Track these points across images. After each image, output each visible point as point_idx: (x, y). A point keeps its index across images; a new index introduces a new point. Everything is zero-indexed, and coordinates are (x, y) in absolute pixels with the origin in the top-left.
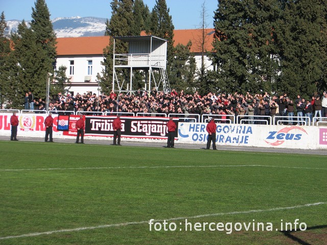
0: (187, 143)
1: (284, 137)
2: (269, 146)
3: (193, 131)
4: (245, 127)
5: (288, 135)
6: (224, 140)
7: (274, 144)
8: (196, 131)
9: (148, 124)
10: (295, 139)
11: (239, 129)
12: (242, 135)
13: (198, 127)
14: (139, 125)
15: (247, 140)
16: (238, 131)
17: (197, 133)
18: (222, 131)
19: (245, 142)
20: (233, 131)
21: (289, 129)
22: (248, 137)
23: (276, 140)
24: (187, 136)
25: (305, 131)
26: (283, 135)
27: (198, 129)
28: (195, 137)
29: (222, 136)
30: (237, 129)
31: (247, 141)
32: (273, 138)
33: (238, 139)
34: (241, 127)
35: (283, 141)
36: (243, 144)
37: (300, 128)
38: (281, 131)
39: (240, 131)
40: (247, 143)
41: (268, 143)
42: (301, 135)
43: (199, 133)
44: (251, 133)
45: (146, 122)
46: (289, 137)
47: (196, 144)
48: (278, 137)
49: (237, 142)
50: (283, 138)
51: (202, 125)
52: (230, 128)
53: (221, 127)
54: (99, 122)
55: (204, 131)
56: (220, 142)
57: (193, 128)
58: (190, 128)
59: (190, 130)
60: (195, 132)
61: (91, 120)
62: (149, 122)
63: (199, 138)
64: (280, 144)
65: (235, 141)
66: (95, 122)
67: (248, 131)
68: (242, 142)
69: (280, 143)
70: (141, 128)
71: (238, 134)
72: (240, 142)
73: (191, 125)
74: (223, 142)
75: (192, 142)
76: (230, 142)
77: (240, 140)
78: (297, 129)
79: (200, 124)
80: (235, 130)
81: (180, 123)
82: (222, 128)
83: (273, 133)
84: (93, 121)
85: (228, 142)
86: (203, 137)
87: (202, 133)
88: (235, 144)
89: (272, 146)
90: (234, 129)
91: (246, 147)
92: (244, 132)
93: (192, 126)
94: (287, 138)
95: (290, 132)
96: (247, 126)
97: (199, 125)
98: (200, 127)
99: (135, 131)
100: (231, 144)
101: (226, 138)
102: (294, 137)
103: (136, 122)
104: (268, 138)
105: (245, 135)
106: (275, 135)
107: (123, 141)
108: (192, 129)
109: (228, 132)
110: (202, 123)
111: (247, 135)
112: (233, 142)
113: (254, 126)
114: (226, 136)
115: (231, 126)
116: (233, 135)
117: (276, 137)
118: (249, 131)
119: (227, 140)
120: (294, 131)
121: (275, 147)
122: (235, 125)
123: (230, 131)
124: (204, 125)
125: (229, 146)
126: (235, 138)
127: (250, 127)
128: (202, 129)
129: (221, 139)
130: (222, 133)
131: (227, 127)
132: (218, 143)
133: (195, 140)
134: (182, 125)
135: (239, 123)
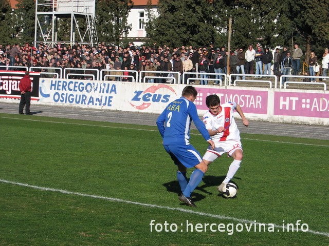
0: (48, 104)
1: (151, 98)
2: (134, 110)
3: (55, 89)
4: (109, 84)
5: (155, 95)
6: (87, 102)
7: (139, 108)
8: (58, 89)
10: (163, 101)
11: (103, 87)
12: (105, 95)
13: (60, 84)
15: (111, 101)
16: (102, 90)
17: (58, 91)
18: (85, 90)
19: (109, 105)
20: (96, 90)
21: (157, 88)
22: (112, 97)
23: (141, 102)
24: (48, 96)
25: (173, 91)
26: (150, 95)
27: (59, 87)
28: (57, 97)
29: (85, 95)
30: (101, 88)
31: (110, 103)
32: (139, 100)
33: (101, 100)
34: (105, 85)
35: (150, 104)
36: (106, 107)
37: (168, 87)
38: (148, 90)
39: (103, 89)
40: (111, 105)
41: (133, 105)
42: (169, 96)
43: (60, 92)
44: (116, 93)
45: (7, 77)
46: (157, 99)
47: (57, 107)
48: (145, 99)
49: (100, 104)
50: (149, 100)
51: (64, 82)
52: (92, 85)
53: (83, 84)
55: (65, 90)
56: (82, 103)
57: (55, 85)
58: (52, 85)
59: (51, 89)
60: (56, 91)
63: (61, 98)
64: (146, 108)
65: (98, 103)
67: (112, 90)
68: (105, 104)
69: (146, 106)
70: (2, 84)
71: (101, 94)
72: (104, 105)
73: (52, 81)
74: (85, 103)
75: (53, 103)
76: (93, 104)
77: (103, 102)
78: (165, 88)
79: (62, 80)
80: (98, 89)
81: (41, 79)
82: (85, 86)
83: (139, 93)
85: (91, 104)
86: (64, 97)
87: (64, 92)
88: (98, 107)
89: (137, 110)
90: (97, 88)
91: (110, 111)
92: (107, 92)
93: (54, 83)
94: (154, 100)
95: (157, 92)
96: (111, 83)
97: (60, 82)
98: (61, 84)
100: (94, 107)
101: (88, 98)
102: (162, 98)
104: (133, 100)
105: (108, 95)
106: (141, 96)
108: (53, 87)
109: (91, 90)
110: (65, 80)
111: (110, 95)
112: (96, 104)
113: (119, 84)
114: (88, 95)
115: (94, 83)
116: (96, 95)
117: (141, 99)
118: (113, 91)
119: (90, 102)
120: (162, 90)
121: (140, 111)
122: (98, 83)
123: (93, 90)
124: (66, 82)
125: (92, 109)
126: (97, 99)
127: (114, 86)
128: (64, 87)
129: (83, 100)
130: (84, 92)
131: (89, 84)
132: (80, 105)
133: (56, 101)
134: (43, 81)
135: (103, 79)
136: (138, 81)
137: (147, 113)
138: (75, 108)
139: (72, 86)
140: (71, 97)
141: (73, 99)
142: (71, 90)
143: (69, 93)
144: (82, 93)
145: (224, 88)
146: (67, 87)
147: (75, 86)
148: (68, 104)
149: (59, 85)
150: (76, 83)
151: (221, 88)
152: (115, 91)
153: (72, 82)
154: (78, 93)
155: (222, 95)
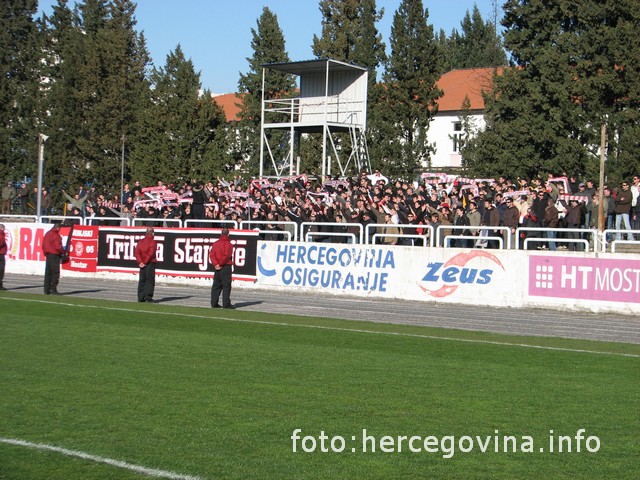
0: (272, 288)
1: (458, 276)
2: (427, 298)
3: (285, 261)
4: (381, 251)
5: (465, 271)
6: (341, 283)
7: (436, 294)
8: (291, 261)
9: (203, 244)
10: (479, 281)
11: (370, 256)
12: (374, 270)
13: (293, 251)
14: (188, 247)
15: (385, 282)
16: (368, 261)
17: (290, 265)
18: (338, 262)
19: (382, 289)
20: (358, 261)
21: (468, 258)
22: (385, 275)
23: (440, 282)
24: (272, 273)
25: (499, 262)
26: (456, 271)
27: (293, 258)
28: (288, 275)
29: (337, 272)
30: (366, 258)
31: (384, 286)
32: (435, 279)
33: (368, 280)
34: (373, 252)
35: (456, 287)
36: (376, 293)
37: (488, 256)
38: (451, 261)
39: (371, 260)
40: (384, 290)
41: (425, 290)
42: (491, 272)
43: (294, 266)
44: (393, 267)
45: (200, 240)
46: (468, 277)
47: (289, 293)
48: (446, 277)
49: (366, 288)
50: (454, 279)
51: (300, 248)
52: (352, 254)
53: (335, 252)
54: (120, 240)
55: (303, 262)
56: (333, 286)
57: (284, 254)
58: (279, 253)
59: (278, 260)
60: (287, 264)
61: (109, 236)
62: (206, 241)
63: (295, 278)
64: (448, 294)
65: (361, 285)
66: (115, 240)
67: (386, 262)
68: (374, 288)
69: (448, 290)
70: (192, 253)
71: (368, 269)
72: (372, 288)
73: (279, 247)
74: (338, 287)
75: (282, 287)
76: (353, 288)
77: (371, 284)
78: (483, 258)
79: (295, 243)
80: (362, 260)
81: (260, 243)
82: (337, 255)
83: (435, 267)
84: (110, 238)
85: (349, 287)
86: (301, 274)
87: (301, 266)
88: (362, 293)
89: (433, 299)
90: (359, 257)
91: (382, 300)
92: (378, 265)
93: (282, 250)
94: (463, 280)
95: (470, 265)
96: (385, 248)
97: (294, 247)
98: (296, 251)
99: (181, 261)
100: (355, 293)
101: (344, 277)
102: (478, 276)
103: (183, 240)
104: (425, 279)
105: (380, 271)
106: (439, 273)
107: (159, 284)
108: (282, 257)
109: (348, 263)
110: (302, 243)
111: (384, 271)
112: (358, 288)
113: (399, 251)
114: (344, 272)
115: (354, 250)
116: (358, 271)
117: (440, 278)
118: (389, 263)
119: (346, 283)
120: (478, 261)
121: (439, 300)
122: (361, 248)
123: (353, 262)
124: (304, 248)
125: (350, 297)
126: (361, 279)
127: (390, 253)
128: (300, 256)
129: (336, 281)
130: (337, 266)
131: (346, 251)
132: (330, 290)
133: (287, 282)
134: (264, 247)
135: (370, 242)
136: (435, 245)
137: (451, 304)
138: (320, 295)
139: (314, 255)
140: (314, 275)
141: (316, 279)
142: (312, 262)
143: (310, 267)
144: (332, 268)
145: (593, 255)
146: (305, 257)
147: (320, 256)
148: (307, 288)
149: (292, 254)
150: (322, 249)
151: (587, 256)
152: (392, 263)
153: (314, 248)
154: (327, 267)
155: (590, 269)
